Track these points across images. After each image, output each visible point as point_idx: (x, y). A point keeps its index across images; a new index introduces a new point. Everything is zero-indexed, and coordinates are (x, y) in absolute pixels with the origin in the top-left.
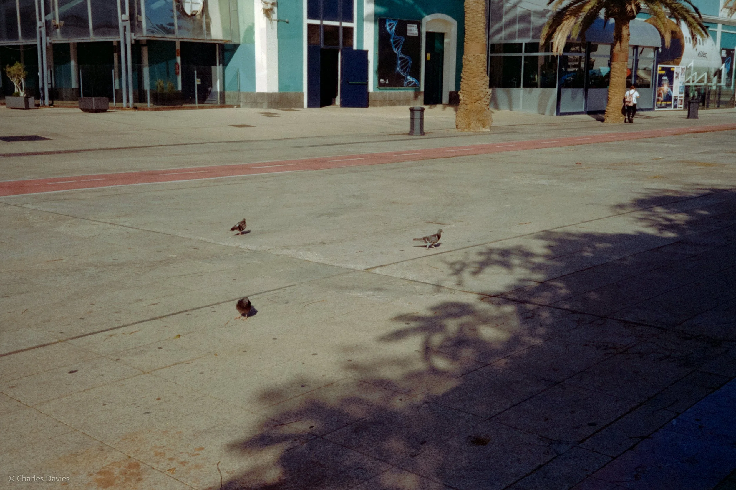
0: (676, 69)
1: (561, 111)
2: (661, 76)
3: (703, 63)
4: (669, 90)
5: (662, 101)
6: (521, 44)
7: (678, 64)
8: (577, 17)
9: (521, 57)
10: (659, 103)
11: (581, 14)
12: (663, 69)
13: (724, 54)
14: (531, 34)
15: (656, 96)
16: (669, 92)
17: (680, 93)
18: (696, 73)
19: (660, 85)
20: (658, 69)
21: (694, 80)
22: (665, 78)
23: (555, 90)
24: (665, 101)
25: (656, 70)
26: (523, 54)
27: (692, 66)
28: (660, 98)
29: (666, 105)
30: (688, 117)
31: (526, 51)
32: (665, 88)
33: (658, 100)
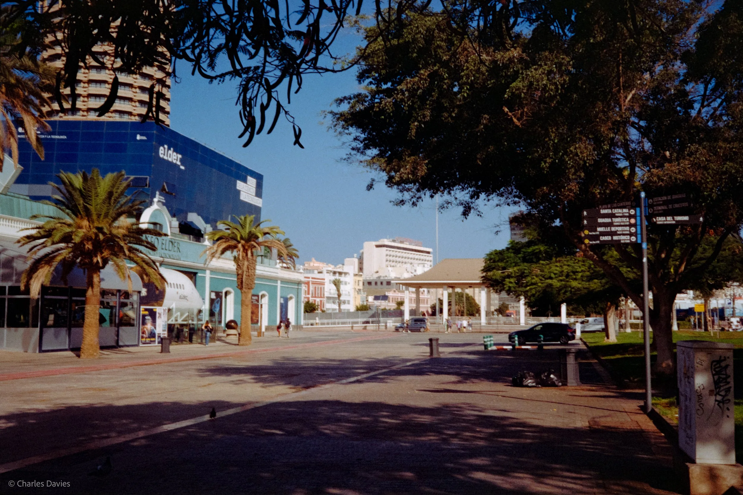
0: (158, 309)
1: (43, 349)
2: (144, 316)
3: (184, 304)
4: (153, 328)
5: (146, 338)
6: (5, 287)
7: (161, 305)
8: (51, 266)
9: (5, 299)
10: (144, 340)
11: (54, 263)
12: (146, 310)
13: (213, 296)
14: (14, 278)
15: (141, 334)
16: (153, 330)
17: (164, 331)
18: (179, 314)
19: (144, 323)
20: (141, 309)
21: (178, 320)
22: (148, 318)
23: (38, 330)
24: (149, 337)
25: (140, 311)
26: (7, 296)
27: (174, 307)
28: (144, 335)
29: (151, 341)
30: (162, 352)
31: (9, 294)
32: (149, 326)
33: (142, 337)
